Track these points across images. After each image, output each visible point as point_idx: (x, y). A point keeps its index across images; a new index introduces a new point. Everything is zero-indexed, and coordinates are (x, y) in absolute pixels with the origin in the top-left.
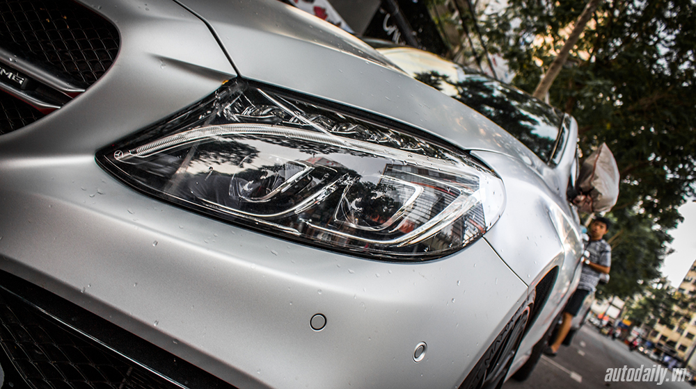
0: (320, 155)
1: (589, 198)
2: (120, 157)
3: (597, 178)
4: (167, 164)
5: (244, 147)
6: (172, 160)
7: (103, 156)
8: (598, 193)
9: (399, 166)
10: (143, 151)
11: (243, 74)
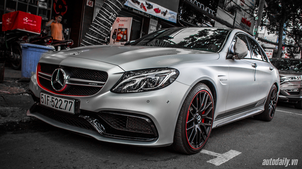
0: (146, 77)
1: (236, 55)
2: (113, 90)
3: (236, 49)
4: (120, 89)
5: (134, 80)
6: (121, 87)
7: (111, 90)
8: (238, 54)
9: (157, 74)
10: (116, 88)
11: (126, 71)
